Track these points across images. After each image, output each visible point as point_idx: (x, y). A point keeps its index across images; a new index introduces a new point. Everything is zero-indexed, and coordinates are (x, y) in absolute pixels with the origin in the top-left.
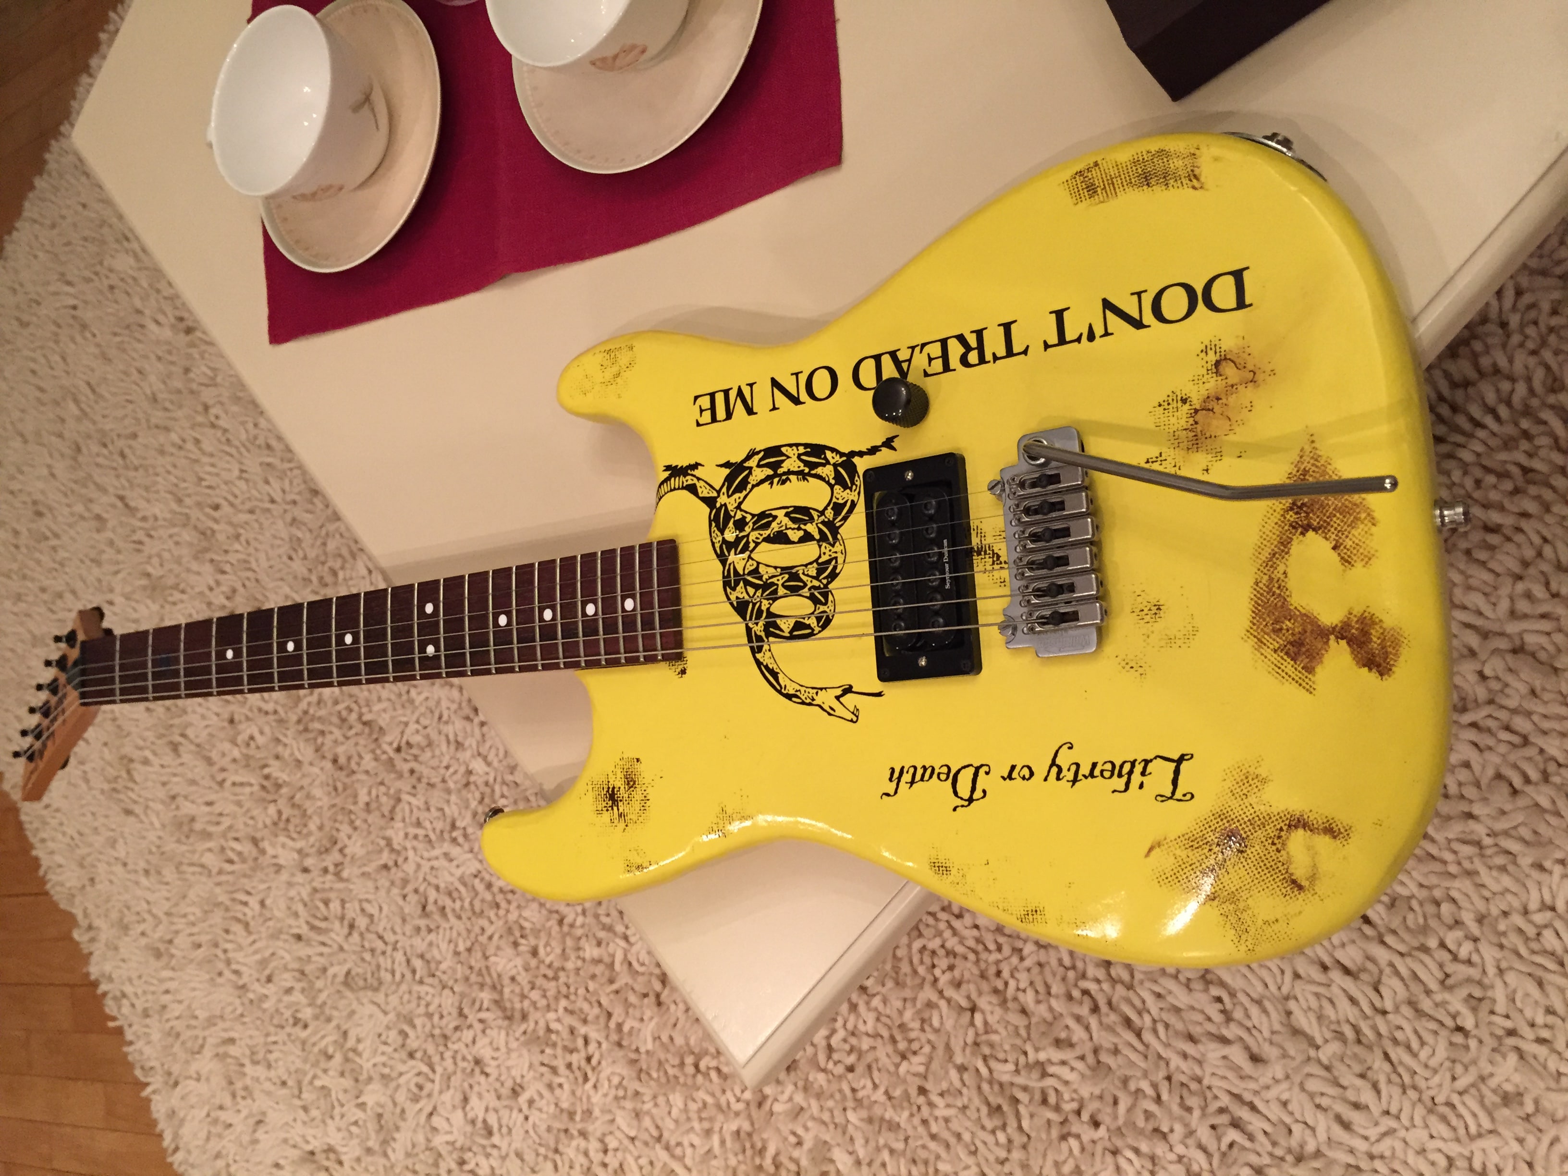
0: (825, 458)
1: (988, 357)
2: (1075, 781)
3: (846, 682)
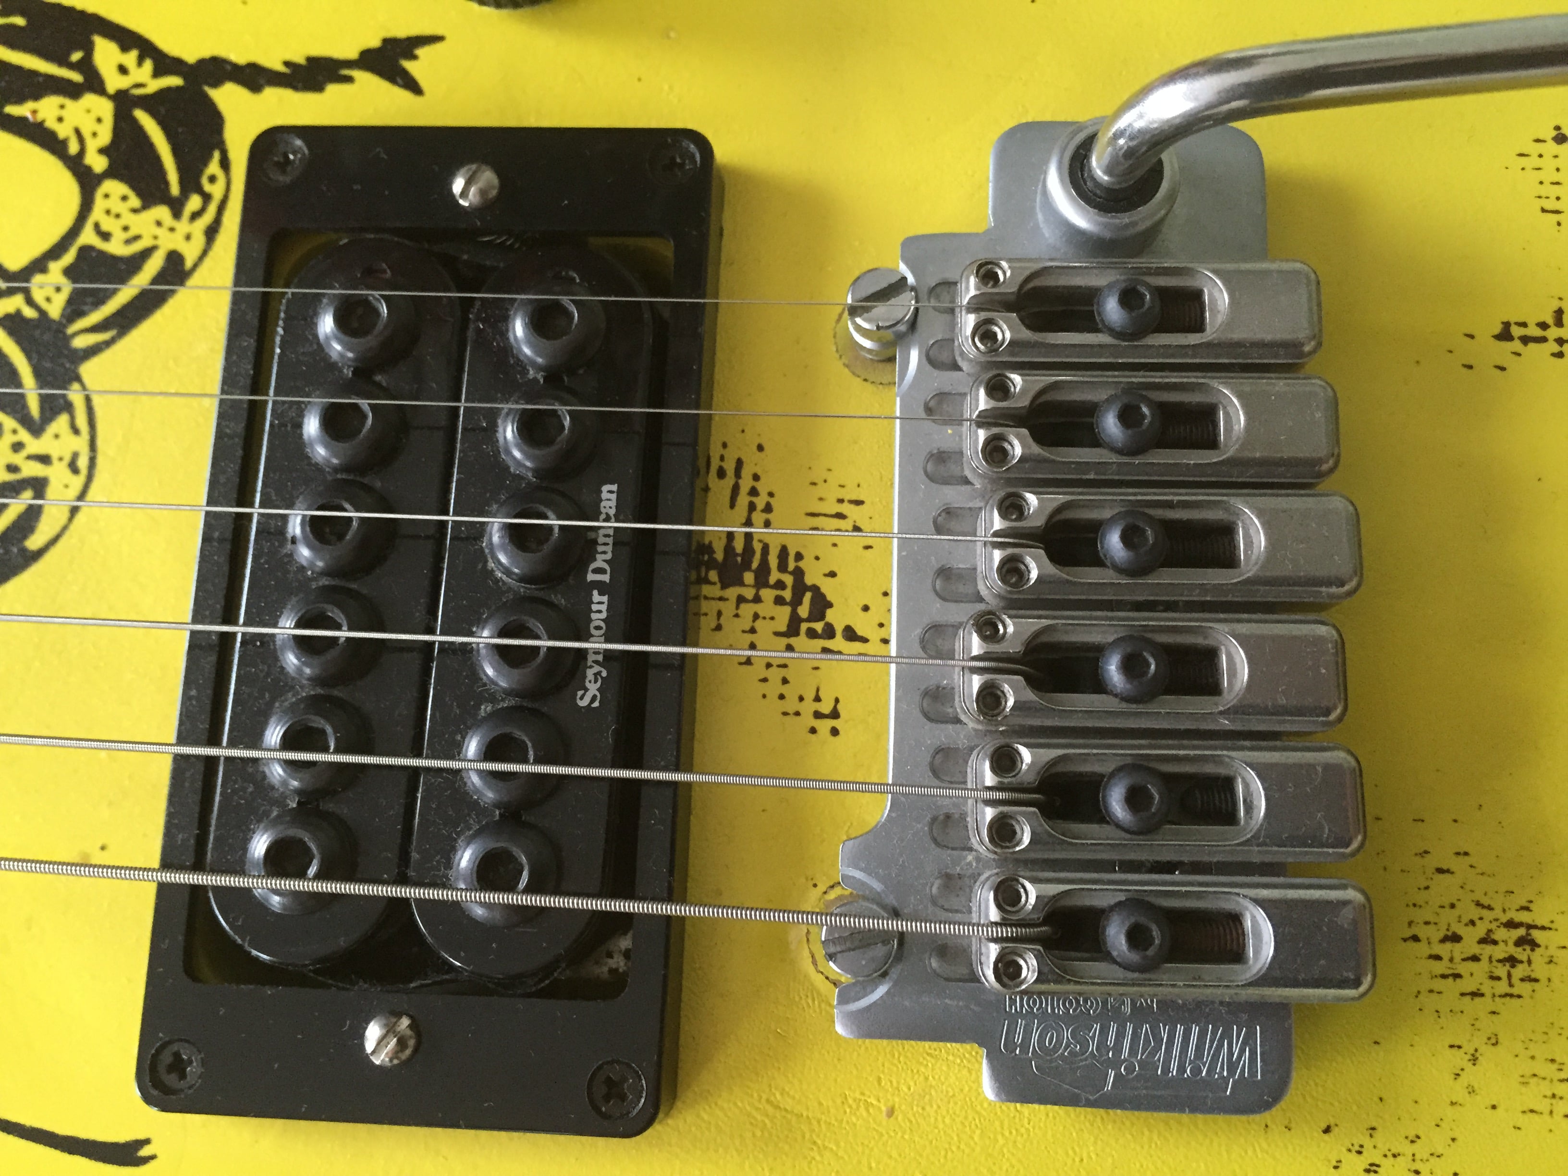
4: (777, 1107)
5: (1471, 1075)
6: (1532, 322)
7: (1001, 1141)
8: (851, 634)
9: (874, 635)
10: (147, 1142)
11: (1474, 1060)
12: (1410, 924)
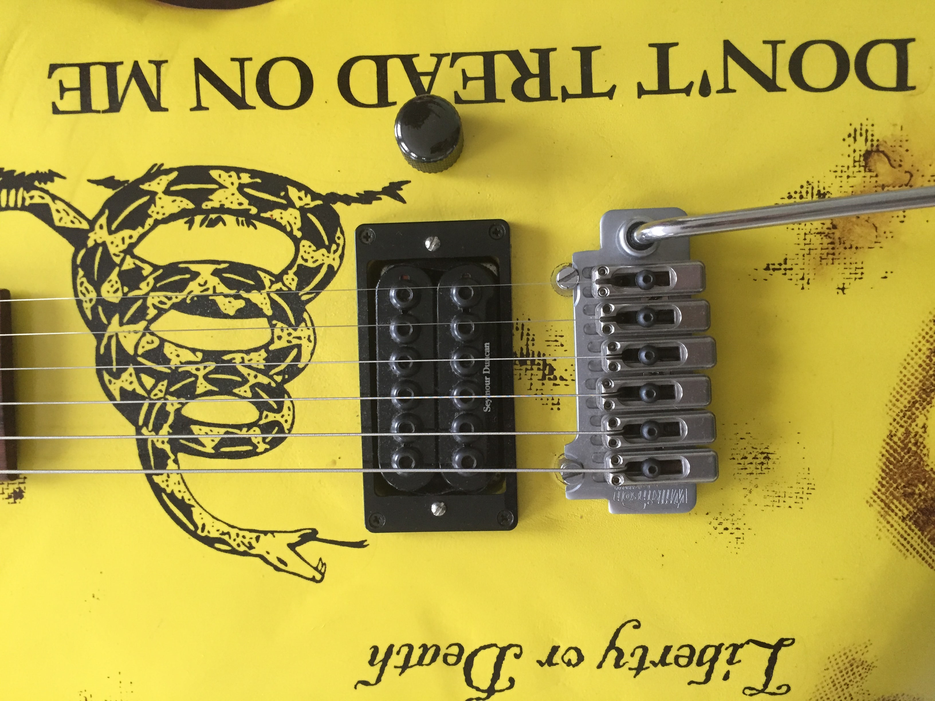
0: (287, 197)
1: (556, 91)
2: (640, 668)
3: (308, 524)
4: (548, 518)
5: (750, 496)
6: (776, 263)
7: (614, 523)
8: (562, 379)
9: (569, 378)
10: (366, 541)
11: (750, 492)
12: (732, 454)
